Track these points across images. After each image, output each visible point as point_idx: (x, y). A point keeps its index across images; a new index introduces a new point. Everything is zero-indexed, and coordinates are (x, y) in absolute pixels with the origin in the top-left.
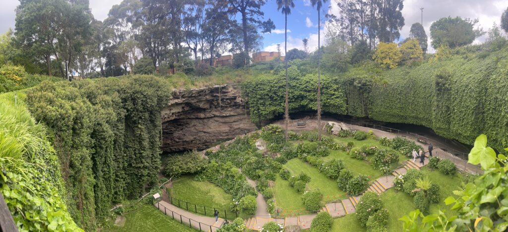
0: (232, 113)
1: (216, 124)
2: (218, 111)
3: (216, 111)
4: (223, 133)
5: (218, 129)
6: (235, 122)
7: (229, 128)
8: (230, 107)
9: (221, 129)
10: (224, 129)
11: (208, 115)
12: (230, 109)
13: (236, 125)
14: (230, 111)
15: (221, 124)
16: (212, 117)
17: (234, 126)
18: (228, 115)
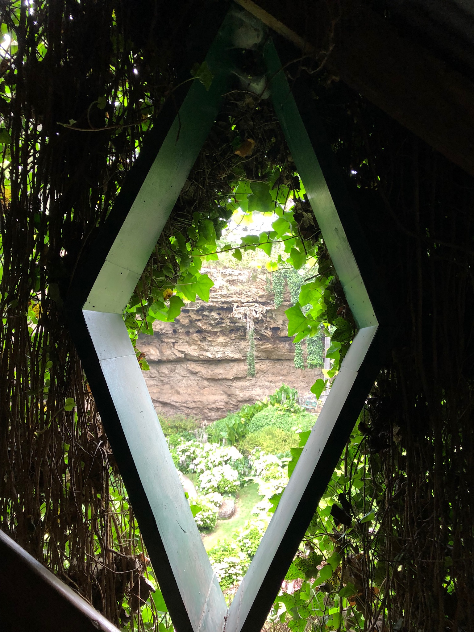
0: (230, 353)
1: (193, 381)
2: (194, 342)
3: (189, 344)
4: (211, 409)
5: (197, 398)
6: (237, 379)
7: (224, 397)
8: (223, 333)
9: (204, 399)
10: (212, 398)
11: (169, 353)
12: (221, 339)
13: (243, 389)
14: (225, 345)
15: (206, 383)
16: (178, 361)
17: (237, 393)
18: (219, 356)
